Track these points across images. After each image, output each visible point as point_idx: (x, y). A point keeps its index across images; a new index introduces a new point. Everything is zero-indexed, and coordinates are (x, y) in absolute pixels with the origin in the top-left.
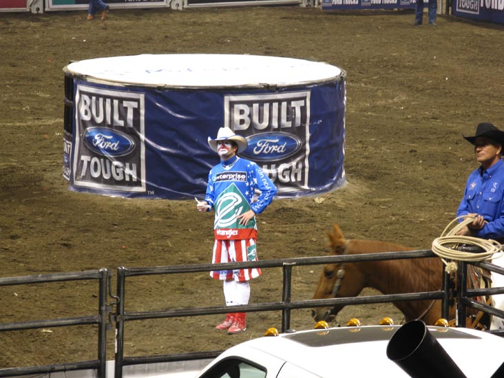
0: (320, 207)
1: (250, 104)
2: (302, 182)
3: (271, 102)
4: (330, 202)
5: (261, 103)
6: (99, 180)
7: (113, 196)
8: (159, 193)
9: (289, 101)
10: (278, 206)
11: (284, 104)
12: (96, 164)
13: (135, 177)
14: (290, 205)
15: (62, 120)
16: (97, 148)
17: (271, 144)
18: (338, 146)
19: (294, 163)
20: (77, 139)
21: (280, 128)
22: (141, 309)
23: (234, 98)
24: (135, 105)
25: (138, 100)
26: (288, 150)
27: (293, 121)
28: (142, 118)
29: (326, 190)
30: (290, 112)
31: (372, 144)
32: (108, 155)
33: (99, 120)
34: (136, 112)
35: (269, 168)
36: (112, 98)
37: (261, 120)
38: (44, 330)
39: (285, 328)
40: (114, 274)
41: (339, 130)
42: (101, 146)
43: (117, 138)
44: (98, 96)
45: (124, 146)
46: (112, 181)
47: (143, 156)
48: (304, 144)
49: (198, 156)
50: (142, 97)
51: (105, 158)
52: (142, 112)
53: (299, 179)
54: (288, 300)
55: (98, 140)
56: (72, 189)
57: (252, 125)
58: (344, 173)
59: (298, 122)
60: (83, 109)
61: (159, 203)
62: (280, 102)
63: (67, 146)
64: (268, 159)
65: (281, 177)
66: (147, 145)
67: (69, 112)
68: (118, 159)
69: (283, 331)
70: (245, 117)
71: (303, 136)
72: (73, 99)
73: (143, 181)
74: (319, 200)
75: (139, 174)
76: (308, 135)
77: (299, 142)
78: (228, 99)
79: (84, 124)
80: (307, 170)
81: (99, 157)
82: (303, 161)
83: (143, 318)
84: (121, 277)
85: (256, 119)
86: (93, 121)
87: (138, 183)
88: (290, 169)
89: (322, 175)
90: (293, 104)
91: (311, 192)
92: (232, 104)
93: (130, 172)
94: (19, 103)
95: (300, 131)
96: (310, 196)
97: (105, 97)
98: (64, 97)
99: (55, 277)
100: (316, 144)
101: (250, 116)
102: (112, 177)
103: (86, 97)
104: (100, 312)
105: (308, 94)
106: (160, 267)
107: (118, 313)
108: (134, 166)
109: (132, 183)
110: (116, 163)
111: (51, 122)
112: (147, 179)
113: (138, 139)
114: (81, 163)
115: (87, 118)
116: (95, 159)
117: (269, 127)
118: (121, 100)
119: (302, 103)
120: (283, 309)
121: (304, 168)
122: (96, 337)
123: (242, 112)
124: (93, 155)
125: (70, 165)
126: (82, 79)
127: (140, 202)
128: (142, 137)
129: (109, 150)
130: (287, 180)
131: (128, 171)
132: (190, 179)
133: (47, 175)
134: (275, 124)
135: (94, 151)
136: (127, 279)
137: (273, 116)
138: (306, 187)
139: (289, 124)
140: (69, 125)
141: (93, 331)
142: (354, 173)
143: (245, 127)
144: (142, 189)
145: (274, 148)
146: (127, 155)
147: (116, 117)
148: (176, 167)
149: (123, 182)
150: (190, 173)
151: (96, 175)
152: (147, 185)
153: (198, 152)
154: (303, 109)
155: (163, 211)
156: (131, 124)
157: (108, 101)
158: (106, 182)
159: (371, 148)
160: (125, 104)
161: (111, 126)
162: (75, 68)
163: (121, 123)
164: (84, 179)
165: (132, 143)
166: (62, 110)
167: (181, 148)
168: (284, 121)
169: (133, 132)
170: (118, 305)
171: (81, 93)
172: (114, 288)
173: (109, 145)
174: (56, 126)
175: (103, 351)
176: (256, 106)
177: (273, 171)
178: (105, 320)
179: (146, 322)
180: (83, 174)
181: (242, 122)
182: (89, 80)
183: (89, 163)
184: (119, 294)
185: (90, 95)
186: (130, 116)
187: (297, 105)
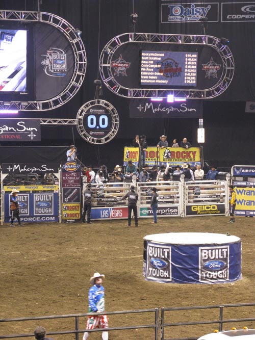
0: (233, 286)
1: (208, 250)
2: (227, 278)
3: (215, 249)
4: (236, 285)
5: (212, 250)
6: (155, 277)
7: (160, 282)
8: (176, 281)
9: (222, 249)
10: (218, 286)
11: (220, 250)
12: (154, 271)
13: (168, 276)
14: (222, 286)
15: (143, 256)
16: (155, 265)
17: (215, 264)
18: (239, 265)
19: (223, 271)
20: (148, 262)
21: (219, 259)
22: (170, 322)
23: (202, 248)
24: (168, 250)
25: (169, 249)
26: (221, 266)
27: (223, 256)
28: (170, 255)
29: (235, 281)
30: (222, 253)
31: (251, 264)
32: (158, 268)
33: (155, 256)
34: (168, 253)
35: (215, 272)
36: (160, 248)
37: (212, 256)
38: (136, 330)
39: (220, 330)
40: (160, 310)
41: (239, 260)
42: (156, 265)
43: (162, 262)
44: (155, 247)
45: (164, 265)
46: (160, 277)
47: (171, 269)
48: (227, 264)
49: (190, 268)
50: (170, 247)
51: (158, 269)
52: (170, 253)
53: (225, 276)
54: (222, 320)
55: (155, 263)
56: (146, 280)
57: (209, 257)
58: (241, 275)
59: (225, 257)
60: (150, 252)
61: (176, 285)
62: (218, 249)
63: (144, 265)
64: (214, 269)
65: (219, 276)
66: (172, 265)
67: (145, 253)
68: (162, 269)
69: (220, 331)
70: (206, 254)
71: (226, 261)
72: (146, 248)
73: (171, 277)
74: (232, 284)
75: (169, 275)
76: (228, 261)
77: (225, 263)
78: (200, 248)
79: (150, 257)
80: (228, 273)
81: (155, 269)
82: (227, 270)
83: (171, 326)
84: (163, 311)
85: (210, 255)
86: (153, 256)
87: (169, 278)
88: (222, 273)
89: (233, 275)
90: (223, 250)
91: (230, 281)
92: (202, 250)
93: (166, 274)
94: (128, 250)
95: (226, 260)
96: (229, 283)
97: (158, 248)
98: (143, 247)
99: (140, 311)
100: (231, 264)
101: (208, 254)
102: (160, 276)
103: (151, 248)
104: (156, 323)
105: (228, 247)
106: (176, 308)
107: (162, 324)
108: (168, 272)
109: (167, 278)
110: (161, 271)
111: (139, 256)
112: (172, 276)
113: (169, 262)
114: (149, 271)
115: (151, 255)
116: (154, 269)
117: (215, 258)
118: (163, 249)
119: (226, 250)
120: (220, 323)
121: (227, 273)
122: (154, 332)
123: (205, 253)
124: (154, 268)
125: (145, 271)
126: (150, 241)
127: (170, 284)
128: (170, 261)
129: (159, 266)
130: (221, 277)
131: (165, 274)
132: (187, 276)
133: (137, 275)
134: (217, 257)
135: (154, 267)
136: (165, 312)
137: (216, 254)
138: (228, 279)
139: (222, 257)
140: (145, 257)
141: (153, 329)
142: (245, 274)
143: (206, 258)
144: (170, 280)
145: (217, 266)
146: (165, 268)
147: (161, 254)
148: (182, 272)
149: (163, 278)
150: (187, 274)
151: (154, 275)
152: (172, 279)
153: (190, 267)
154: (227, 252)
155: (177, 288)
156: (166, 257)
157: (159, 249)
158: (158, 277)
159: (251, 266)
160: (164, 250)
161: (159, 258)
162: (147, 238)
163: (163, 257)
164: (150, 276)
165: (167, 264)
166: (143, 252)
167: (184, 266)
168: (220, 256)
169: (167, 260)
170: (162, 321)
171: (149, 246)
172: (160, 315)
173: (159, 264)
174: (141, 258)
175: (157, 337)
176: (210, 251)
177: (216, 274)
178: (157, 326)
179: (172, 327)
180: (150, 274)
181: (205, 256)
182: (152, 242)
183: (152, 271)
184: (162, 317)
185: (152, 247)
186: (166, 254)
187: (224, 251)
